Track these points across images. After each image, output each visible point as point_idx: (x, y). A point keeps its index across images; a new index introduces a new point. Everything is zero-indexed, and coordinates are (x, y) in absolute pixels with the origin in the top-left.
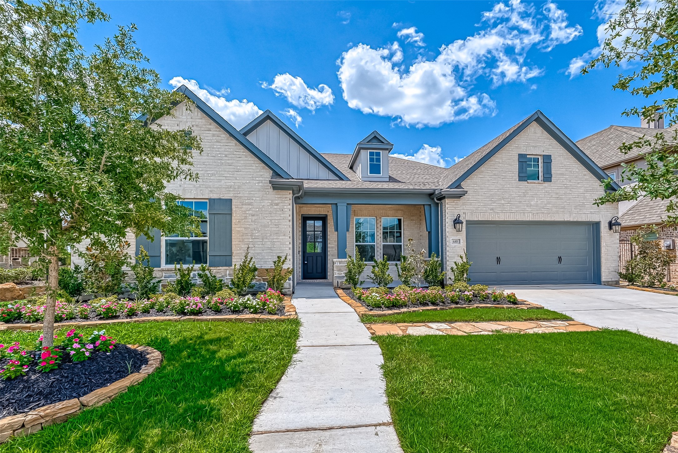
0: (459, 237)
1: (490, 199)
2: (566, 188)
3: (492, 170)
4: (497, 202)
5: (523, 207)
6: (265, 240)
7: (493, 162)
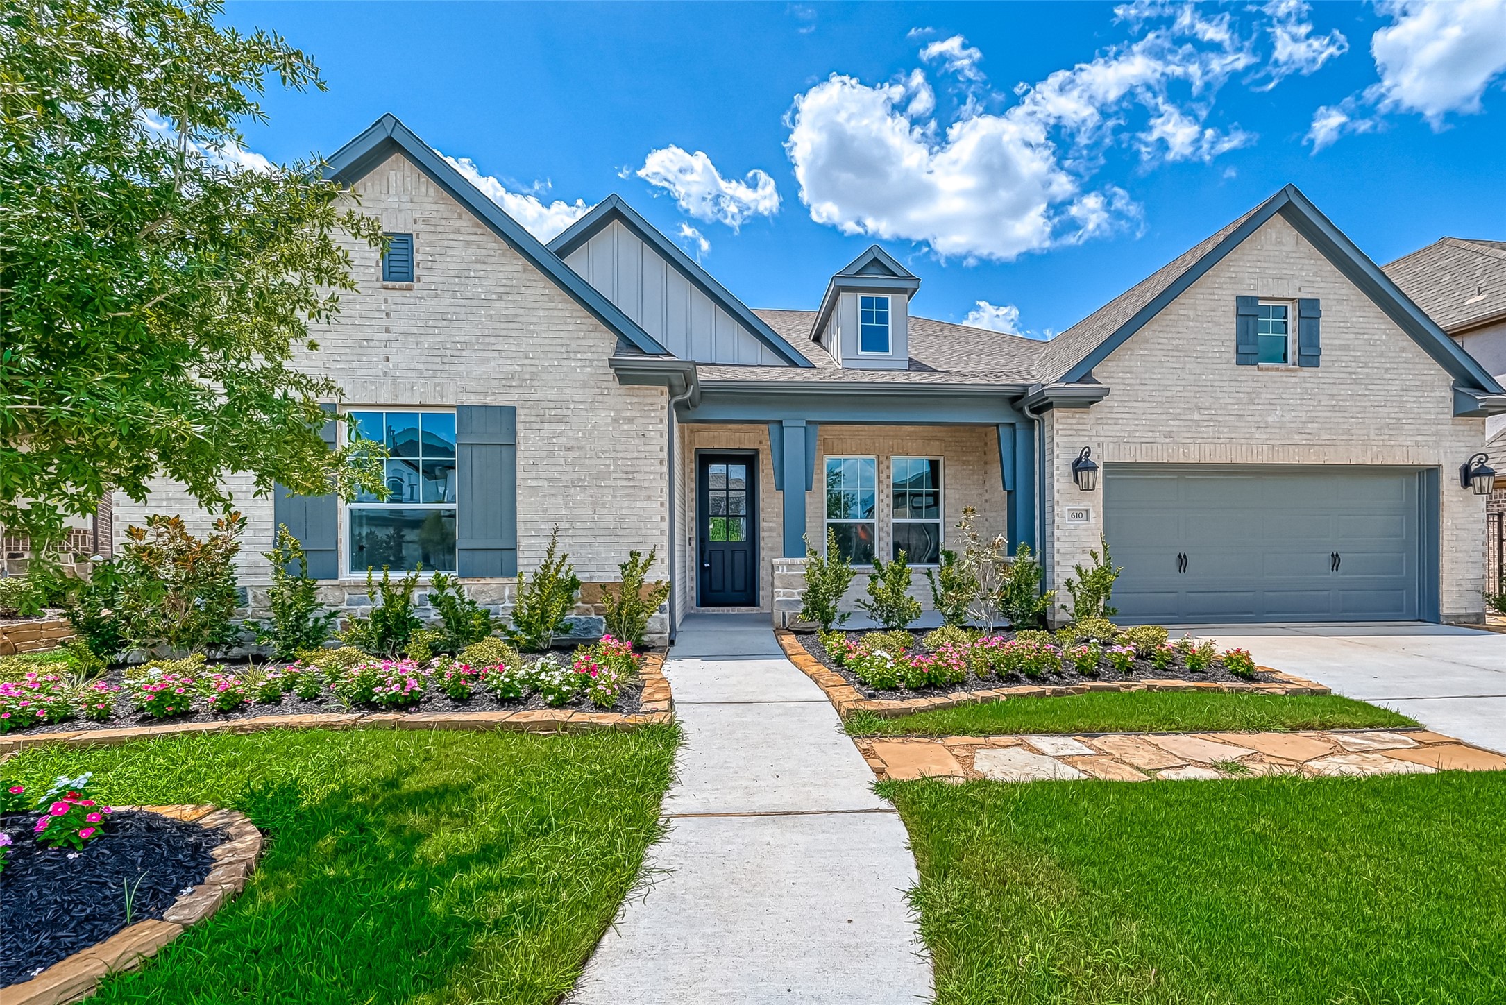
0: (1085, 503)
1: (1165, 411)
2: (1356, 382)
3: (1170, 335)
4: (1181, 417)
5: (1246, 430)
6: (599, 511)
7: (1172, 317)
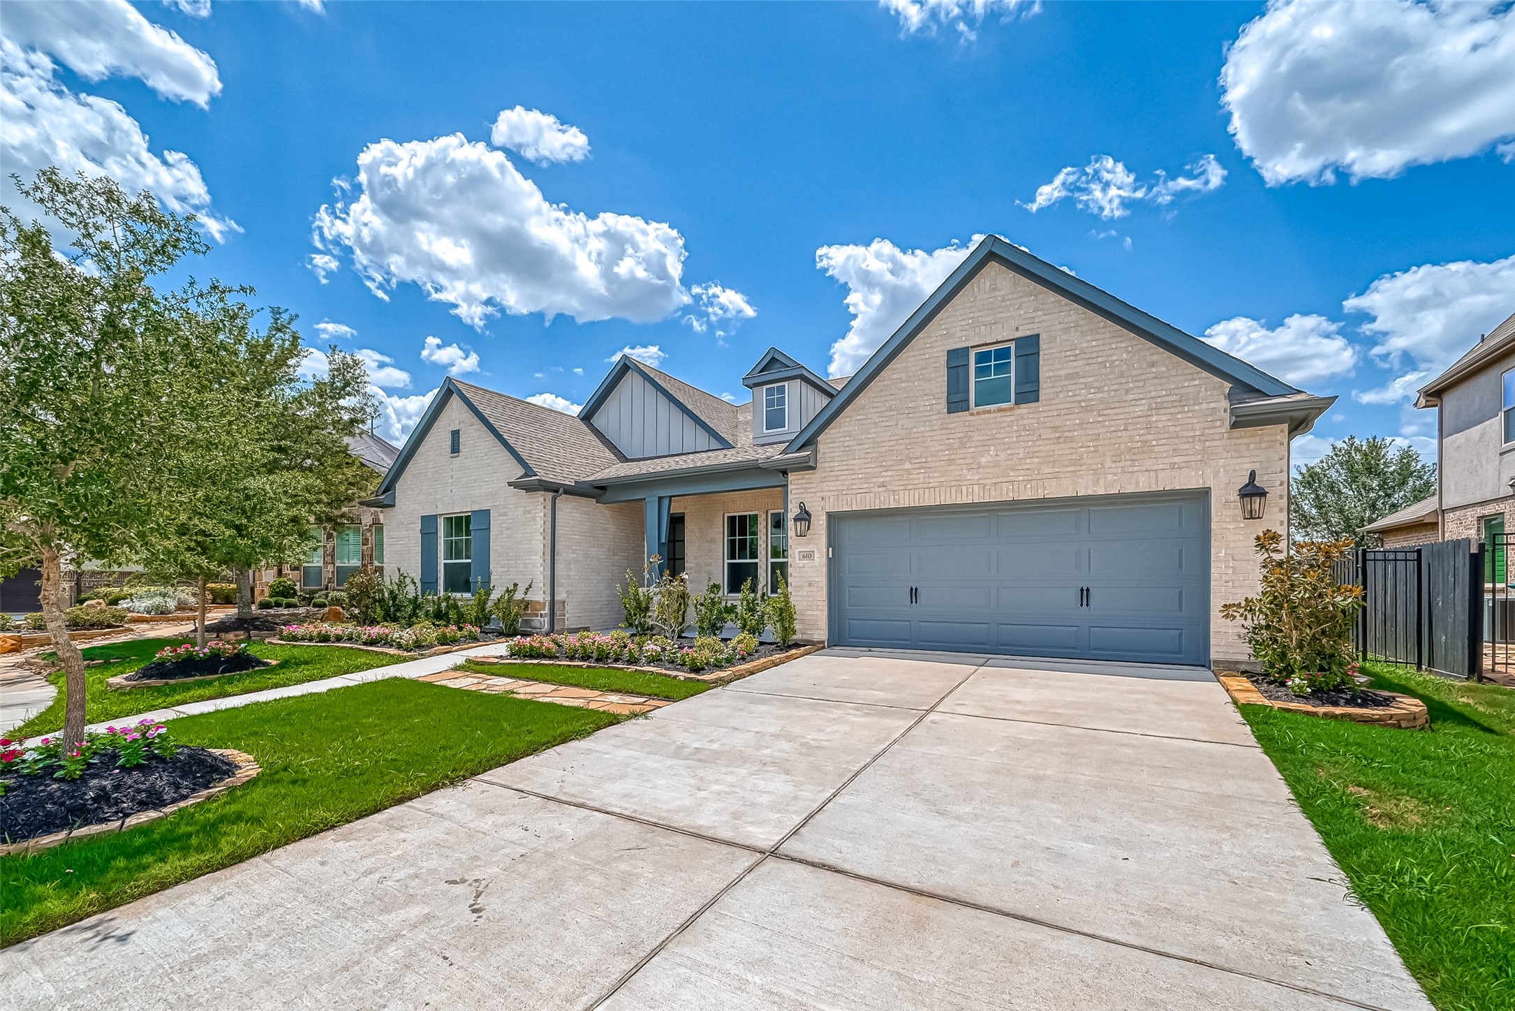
0: (812, 546)
1: (878, 464)
2: (1087, 410)
3: (884, 398)
4: (894, 468)
5: (957, 473)
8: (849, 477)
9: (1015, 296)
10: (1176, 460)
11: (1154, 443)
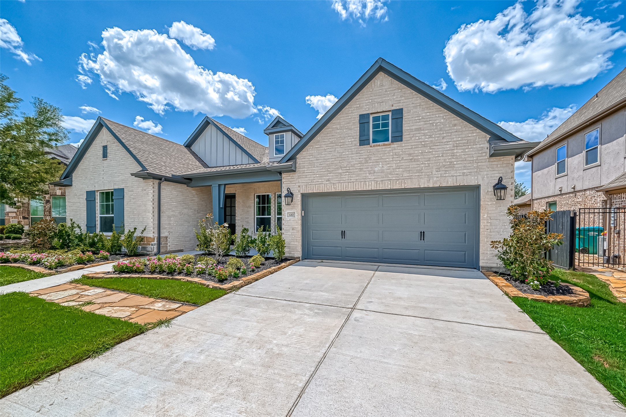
0: (294, 210)
1: (327, 170)
3: (329, 137)
4: (334, 172)
8: (312, 176)
9: (392, 89)
10: (465, 171)
11: (455, 163)
